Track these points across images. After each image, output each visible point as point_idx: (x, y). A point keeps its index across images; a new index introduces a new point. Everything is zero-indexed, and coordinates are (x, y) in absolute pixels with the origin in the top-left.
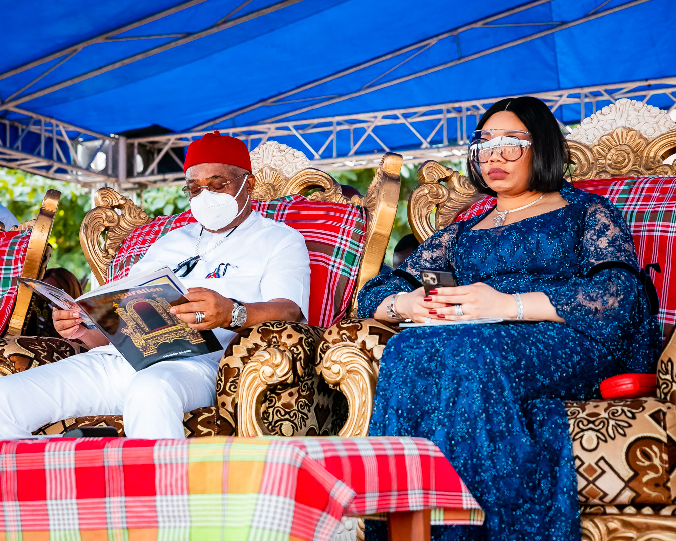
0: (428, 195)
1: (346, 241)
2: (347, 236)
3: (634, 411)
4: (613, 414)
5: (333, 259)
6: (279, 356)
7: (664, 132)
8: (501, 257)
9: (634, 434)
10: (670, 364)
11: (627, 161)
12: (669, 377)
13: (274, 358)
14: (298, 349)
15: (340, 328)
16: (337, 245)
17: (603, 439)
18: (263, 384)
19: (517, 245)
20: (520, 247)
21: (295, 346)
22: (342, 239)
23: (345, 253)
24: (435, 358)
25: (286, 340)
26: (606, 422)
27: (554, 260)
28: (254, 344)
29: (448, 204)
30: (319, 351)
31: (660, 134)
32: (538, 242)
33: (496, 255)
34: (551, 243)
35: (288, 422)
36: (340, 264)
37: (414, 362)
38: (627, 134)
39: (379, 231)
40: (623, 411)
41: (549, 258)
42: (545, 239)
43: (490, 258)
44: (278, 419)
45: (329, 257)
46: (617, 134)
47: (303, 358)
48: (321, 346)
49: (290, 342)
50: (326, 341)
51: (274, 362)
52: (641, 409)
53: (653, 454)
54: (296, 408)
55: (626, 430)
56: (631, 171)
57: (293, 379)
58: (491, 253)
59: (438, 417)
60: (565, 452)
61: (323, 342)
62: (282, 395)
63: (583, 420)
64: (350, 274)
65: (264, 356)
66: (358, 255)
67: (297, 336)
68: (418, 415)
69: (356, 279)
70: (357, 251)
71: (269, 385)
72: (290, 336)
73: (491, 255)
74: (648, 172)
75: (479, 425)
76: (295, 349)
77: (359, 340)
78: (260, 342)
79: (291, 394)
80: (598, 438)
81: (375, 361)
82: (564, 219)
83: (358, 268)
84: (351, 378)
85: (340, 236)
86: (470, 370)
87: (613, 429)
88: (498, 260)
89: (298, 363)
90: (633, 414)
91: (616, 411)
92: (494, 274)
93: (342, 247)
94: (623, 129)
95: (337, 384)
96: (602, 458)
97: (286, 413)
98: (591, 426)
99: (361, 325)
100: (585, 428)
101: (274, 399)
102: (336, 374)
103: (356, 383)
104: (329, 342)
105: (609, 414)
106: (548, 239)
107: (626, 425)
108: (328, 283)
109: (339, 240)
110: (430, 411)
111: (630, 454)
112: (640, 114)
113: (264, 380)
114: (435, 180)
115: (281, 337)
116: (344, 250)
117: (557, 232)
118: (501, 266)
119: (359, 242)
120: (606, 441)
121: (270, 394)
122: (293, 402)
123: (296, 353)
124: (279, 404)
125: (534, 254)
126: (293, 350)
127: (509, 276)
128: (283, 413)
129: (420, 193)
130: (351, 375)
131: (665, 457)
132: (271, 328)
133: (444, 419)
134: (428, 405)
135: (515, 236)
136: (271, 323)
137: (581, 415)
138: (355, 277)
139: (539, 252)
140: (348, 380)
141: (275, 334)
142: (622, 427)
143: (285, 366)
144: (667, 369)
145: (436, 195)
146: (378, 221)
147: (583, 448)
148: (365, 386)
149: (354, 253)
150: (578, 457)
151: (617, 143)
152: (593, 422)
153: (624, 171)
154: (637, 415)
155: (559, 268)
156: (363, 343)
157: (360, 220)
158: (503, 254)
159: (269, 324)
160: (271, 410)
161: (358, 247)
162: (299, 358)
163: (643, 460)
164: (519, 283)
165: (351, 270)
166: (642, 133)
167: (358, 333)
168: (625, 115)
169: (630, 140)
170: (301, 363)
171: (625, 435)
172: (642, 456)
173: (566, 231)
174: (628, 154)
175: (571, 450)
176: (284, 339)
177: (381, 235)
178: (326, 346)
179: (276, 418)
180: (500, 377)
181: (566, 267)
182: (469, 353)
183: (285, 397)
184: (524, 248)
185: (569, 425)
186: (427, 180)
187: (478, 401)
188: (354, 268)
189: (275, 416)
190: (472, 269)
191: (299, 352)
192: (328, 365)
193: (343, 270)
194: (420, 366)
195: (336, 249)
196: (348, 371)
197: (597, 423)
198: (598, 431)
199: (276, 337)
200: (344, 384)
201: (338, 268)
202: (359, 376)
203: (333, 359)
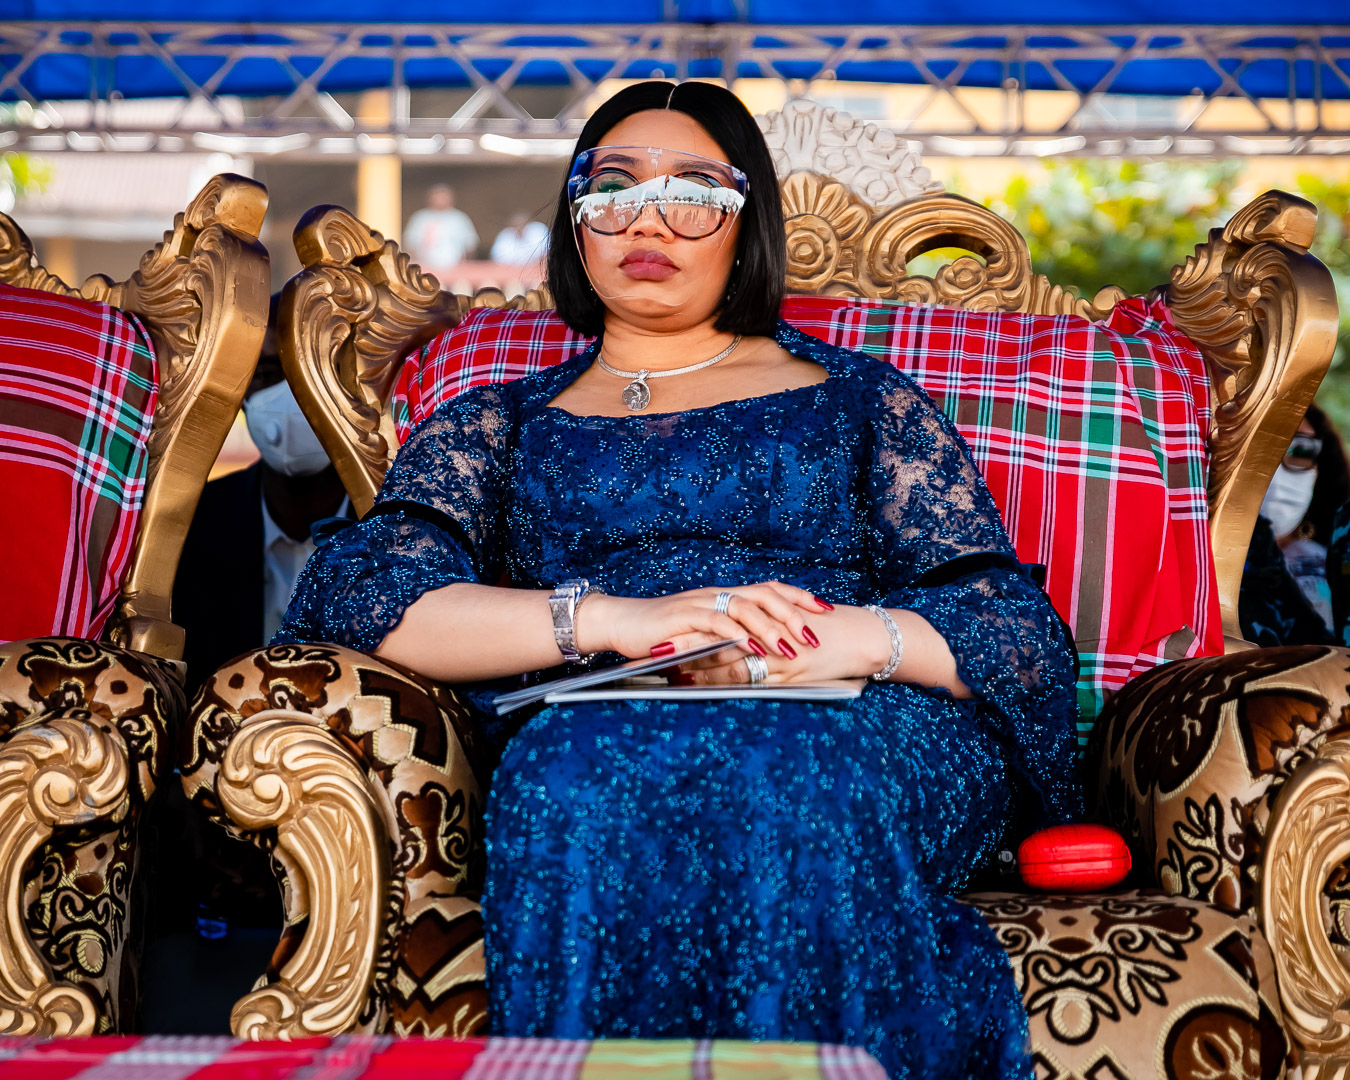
0: (330, 299)
1: (112, 405)
2: (115, 392)
3: (1176, 936)
4: (1124, 943)
5: (81, 451)
6: (94, 743)
7: (910, 196)
8: (674, 495)
9: (1185, 999)
10: (1213, 809)
11: (821, 258)
12: (1210, 843)
13: (81, 752)
14: (142, 727)
15: (271, 673)
16: (90, 414)
17: (1107, 1010)
18: (41, 826)
19: (723, 466)
20: (730, 472)
21: (134, 715)
22: (100, 398)
23: (109, 439)
24: (703, 782)
25: (107, 698)
26: (1110, 964)
27: (808, 516)
28: (6, 705)
29: (375, 326)
30: (198, 732)
31: (900, 199)
32: (777, 464)
33: (658, 487)
34: (806, 470)
35: (91, 931)
36: (98, 467)
37: (638, 792)
38: (820, 190)
39: (217, 386)
40: (1147, 937)
41: (797, 508)
42: (792, 459)
43: (641, 494)
44: (67, 922)
45: (72, 446)
46: (793, 188)
47: (155, 749)
48: (205, 716)
49: (119, 705)
50: (223, 706)
51: (79, 760)
52: (1191, 933)
53: (1229, 1051)
54: (107, 890)
55: (1165, 987)
56: (831, 284)
57: (127, 809)
58: (645, 480)
59: (753, 957)
60: (1014, 1047)
61: (212, 707)
62: (78, 853)
63: (1046, 957)
64: (121, 496)
65: (48, 745)
66: (140, 444)
67: (137, 690)
68: (646, 939)
69: (141, 512)
70: (137, 435)
71: (57, 828)
72: (119, 688)
73: (645, 486)
74: (880, 291)
75: (851, 978)
76: (135, 726)
77: (331, 708)
78: (25, 702)
79: (100, 852)
80: (1094, 1008)
81: (377, 769)
82: (828, 412)
83: (142, 481)
84: (316, 816)
85: (95, 389)
86: (823, 824)
87: (1130, 983)
88: (664, 503)
89: (142, 767)
90: (1175, 944)
91: (1129, 937)
92: (648, 538)
93: (102, 420)
94: (808, 176)
95: (270, 832)
96: (1105, 1061)
97: (90, 906)
98: (1070, 974)
99: (336, 665)
100: (1056, 980)
101: (56, 866)
102: (268, 801)
103: (333, 830)
104: (230, 708)
105: (1111, 941)
106: (798, 458)
107: (1163, 974)
108: (73, 519)
109: (93, 402)
110: (679, 930)
111: (1176, 1053)
112: (847, 144)
113: (47, 812)
114: (345, 259)
115: (91, 687)
116: (106, 430)
117: (818, 444)
118: (671, 519)
119: (143, 410)
120: (1115, 1017)
121: (52, 852)
122: (103, 872)
123: (135, 737)
124: (68, 880)
125: (766, 495)
126: (129, 727)
127: (687, 546)
128: (79, 905)
129: (313, 292)
130: (316, 806)
131: (1255, 1056)
132: (62, 661)
133: (771, 963)
134: (674, 911)
135: (715, 443)
136: (56, 647)
137: (1034, 946)
138: (137, 506)
139: (778, 491)
140: (306, 820)
141: (75, 680)
142: (1155, 981)
143: (115, 773)
144: (1206, 824)
145: (349, 300)
146: (219, 358)
147: (1055, 1034)
148: (358, 839)
149: (130, 438)
150: (1039, 1058)
151: (791, 211)
152: (1077, 965)
153: (818, 281)
154: (1187, 948)
155: (818, 534)
156: (344, 716)
157: (141, 350)
158: (680, 486)
159: (51, 649)
160: (47, 899)
161: (140, 422)
162: (143, 750)
163: (1207, 1066)
164: (714, 565)
165: (123, 484)
166: (859, 191)
167: (328, 688)
168: (810, 143)
169: (827, 205)
170: (149, 764)
171: (1162, 1001)
172: (1203, 1057)
173: (837, 444)
174: (826, 242)
175: (1025, 1041)
176: (102, 694)
177: (222, 397)
178: (223, 720)
179: (62, 921)
180: (891, 844)
181: (832, 535)
182: (818, 776)
183: (87, 862)
184: (742, 475)
185: (1012, 971)
186: (327, 256)
187: (847, 911)
188: (130, 481)
189: (60, 916)
190: (585, 521)
191: (144, 733)
192: (243, 774)
193: (105, 485)
194: (655, 804)
195: (88, 427)
196: (307, 797)
197: (1087, 967)
198: (1093, 989)
199: (76, 689)
200: (292, 831)
201: (94, 479)
202: (342, 810)
203: (262, 756)
